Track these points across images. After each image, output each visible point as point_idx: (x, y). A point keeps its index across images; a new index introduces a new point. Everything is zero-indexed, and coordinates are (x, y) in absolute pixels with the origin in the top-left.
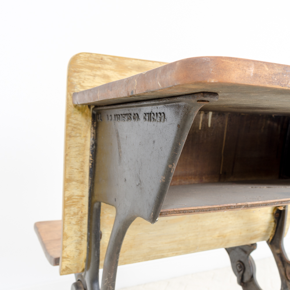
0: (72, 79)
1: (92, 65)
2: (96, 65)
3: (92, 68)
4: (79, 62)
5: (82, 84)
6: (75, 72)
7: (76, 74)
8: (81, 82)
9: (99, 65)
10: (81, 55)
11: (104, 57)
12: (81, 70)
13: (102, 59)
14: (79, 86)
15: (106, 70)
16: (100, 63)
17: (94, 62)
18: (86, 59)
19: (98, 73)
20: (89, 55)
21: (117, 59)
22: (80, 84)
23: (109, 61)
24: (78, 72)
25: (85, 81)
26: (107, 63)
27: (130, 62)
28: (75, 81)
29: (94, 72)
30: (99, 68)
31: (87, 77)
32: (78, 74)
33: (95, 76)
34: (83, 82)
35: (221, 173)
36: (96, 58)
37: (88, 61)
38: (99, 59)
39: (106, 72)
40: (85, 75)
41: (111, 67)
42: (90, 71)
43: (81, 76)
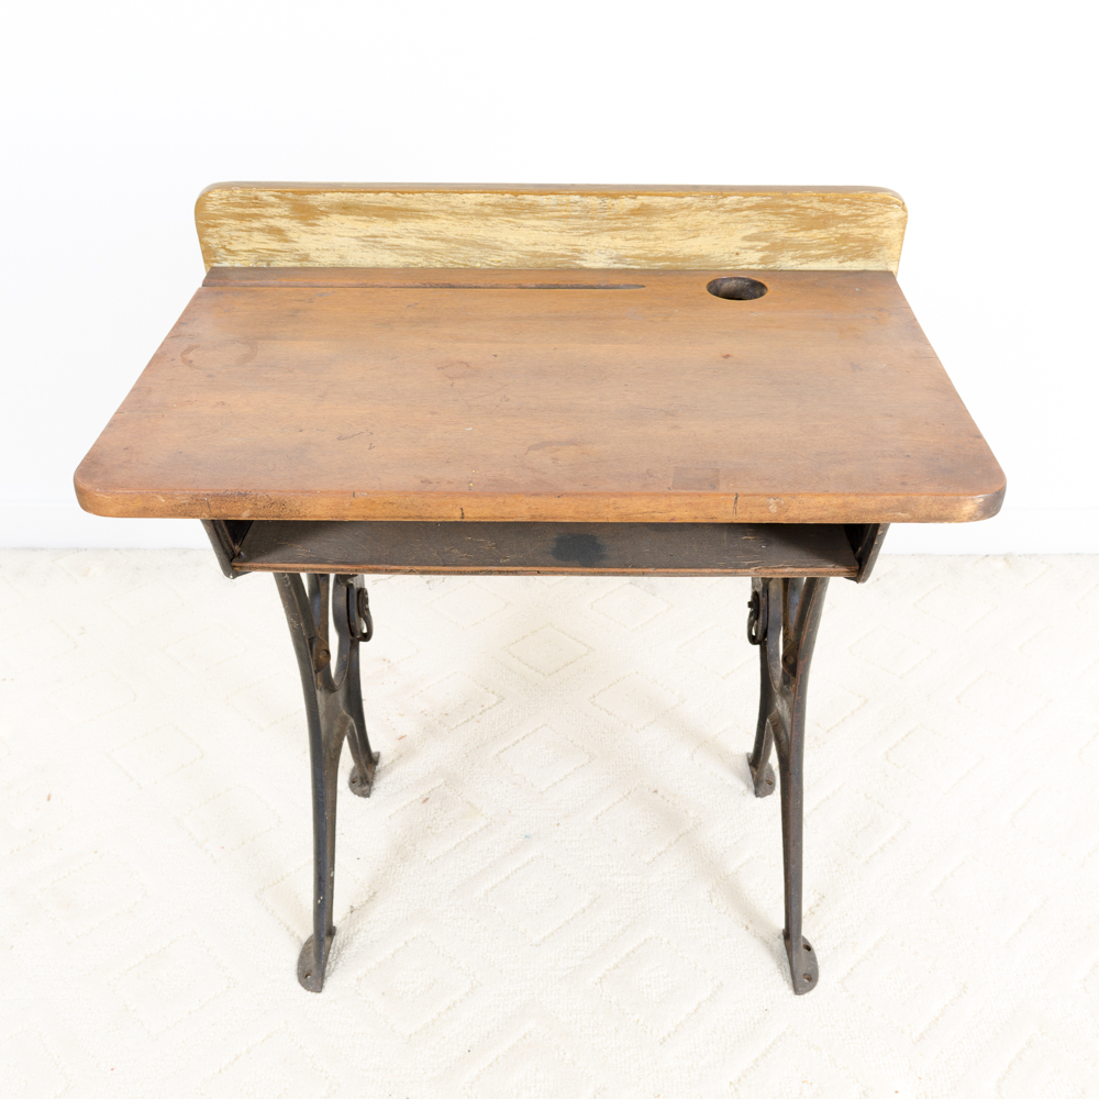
0: (206, 239)
1: (238, 210)
2: (247, 211)
3: (241, 217)
4: (210, 208)
5: (228, 247)
6: (208, 226)
7: (210, 230)
8: (226, 244)
9: (255, 210)
10: (211, 195)
11: (260, 194)
12: (218, 221)
13: (256, 198)
14: (222, 250)
15: (271, 217)
16: (255, 207)
17: (241, 205)
18: (224, 201)
19: (256, 224)
22: (224, 247)
23: (273, 199)
24: (215, 226)
25: (233, 242)
26: (272, 205)
27: (320, 197)
28: (214, 242)
29: (248, 224)
30: (256, 214)
31: (234, 233)
32: (216, 229)
33: (250, 230)
34: (230, 244)
36: (242, 198)
37: (229, 204)
38: (251, 199)
39: (272, 222)
40: (231, 230)
41: (280, 210)
42: (238, 222)
43: (222, 233)
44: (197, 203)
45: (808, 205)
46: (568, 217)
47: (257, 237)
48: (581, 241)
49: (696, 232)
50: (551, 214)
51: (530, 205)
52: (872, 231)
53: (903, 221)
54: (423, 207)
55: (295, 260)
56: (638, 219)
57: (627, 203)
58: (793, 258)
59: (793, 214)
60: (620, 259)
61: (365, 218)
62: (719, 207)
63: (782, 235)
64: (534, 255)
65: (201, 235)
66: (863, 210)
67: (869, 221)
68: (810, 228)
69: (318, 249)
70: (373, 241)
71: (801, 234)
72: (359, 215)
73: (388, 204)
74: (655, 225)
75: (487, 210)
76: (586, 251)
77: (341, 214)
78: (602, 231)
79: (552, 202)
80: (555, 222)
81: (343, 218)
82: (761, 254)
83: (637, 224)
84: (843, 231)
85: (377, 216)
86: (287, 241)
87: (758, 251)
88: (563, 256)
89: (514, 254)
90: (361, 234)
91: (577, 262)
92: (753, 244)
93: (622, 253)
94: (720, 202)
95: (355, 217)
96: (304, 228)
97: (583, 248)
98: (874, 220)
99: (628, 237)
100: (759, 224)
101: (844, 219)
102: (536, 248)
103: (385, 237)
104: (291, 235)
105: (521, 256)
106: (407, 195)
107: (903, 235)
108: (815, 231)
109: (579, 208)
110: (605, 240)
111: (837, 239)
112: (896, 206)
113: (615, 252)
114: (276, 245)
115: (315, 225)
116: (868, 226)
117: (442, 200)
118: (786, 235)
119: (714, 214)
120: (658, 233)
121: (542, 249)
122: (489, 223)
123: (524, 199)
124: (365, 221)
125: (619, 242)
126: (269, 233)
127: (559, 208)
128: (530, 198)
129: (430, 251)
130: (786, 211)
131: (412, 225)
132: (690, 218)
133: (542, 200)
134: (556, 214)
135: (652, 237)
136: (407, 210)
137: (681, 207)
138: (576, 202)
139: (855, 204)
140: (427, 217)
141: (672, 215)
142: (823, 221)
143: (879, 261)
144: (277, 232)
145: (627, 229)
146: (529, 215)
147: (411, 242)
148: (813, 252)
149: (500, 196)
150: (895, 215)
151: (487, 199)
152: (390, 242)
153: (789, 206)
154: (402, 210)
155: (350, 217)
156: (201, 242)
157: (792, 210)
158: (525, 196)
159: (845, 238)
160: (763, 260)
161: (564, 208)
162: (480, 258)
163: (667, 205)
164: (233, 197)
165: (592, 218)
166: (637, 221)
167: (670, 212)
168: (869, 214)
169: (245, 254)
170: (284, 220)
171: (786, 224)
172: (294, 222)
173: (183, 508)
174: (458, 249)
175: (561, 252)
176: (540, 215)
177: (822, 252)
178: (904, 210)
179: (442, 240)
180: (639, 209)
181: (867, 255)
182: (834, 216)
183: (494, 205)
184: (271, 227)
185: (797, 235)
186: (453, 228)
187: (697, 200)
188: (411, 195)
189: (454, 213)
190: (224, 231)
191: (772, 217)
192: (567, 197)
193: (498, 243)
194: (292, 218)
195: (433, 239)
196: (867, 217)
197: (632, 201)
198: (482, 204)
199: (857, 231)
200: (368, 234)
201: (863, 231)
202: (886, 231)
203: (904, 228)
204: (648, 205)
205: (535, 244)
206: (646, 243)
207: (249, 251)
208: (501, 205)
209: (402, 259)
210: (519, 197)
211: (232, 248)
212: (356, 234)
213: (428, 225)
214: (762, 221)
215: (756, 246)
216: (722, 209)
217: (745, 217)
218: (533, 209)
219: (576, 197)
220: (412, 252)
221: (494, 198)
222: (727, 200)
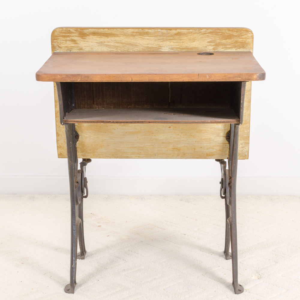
0: (53, 43)
1: (64, 34)
2: (66, 35)
3: (64, 37)
4: (56, 34)
6: (54, 39)
7: (55, 40)
8: (59, 45)
10: (57, 30)
11: (70, 29)
12: (58, 38)
14: (57, 47)
15: (73, 37)
16: (69, 33)
17: (65, 33)
18: (60, 32)
19: (68, 39)
20: (61, 29)
21: (79, 30)
22: (58, 46)
23: (74, 31)
25: (61, 44)
26: (73, 33)
27: (87, 30)
28: (55, 44)
29: (66, 39)
30: (69, 36)
31: (62, 42)
32: (56, 40)
33: (66, 40)
34: (60, 45)
35: (170, 102)
36: (65, 31)
37: (61, 33)
38: (68, 31)
39: (73, 38)
40: (61, 40)
41: (75, 34)
42: (63, 38)
43: (58, 41)
44: (52, 32)
45: (225, 32)
46: (157, 36)
47: (68, 42)
48: (161, 43)
49: (194, 40)
50: (152, 35)
51: (147, 32)
52: (244, 40)
53: (252, 37)
54: (116, 33)
55: (78, 50)
56: (177, 36)
57: (174, 32)
58: (222, 48)
59: (221, 35)
60: (172, 49)
61: (100, 36)
62: (200, 32)
63: (219, 41)
64: (148, 48)
65: (52, 42)
66: (241, 34)
67: (243, 37)
68: (226, 39)
69: (85, 46)
70: (101, 44)
71: (224, 41)
72: (98, 36)
73: (107, 32)
74: (182, 38)
75: (134, 34)
76: (163, 46)
77: (93, 35)
78: (167, 40)
79: (153, 31)
80: (154, 38)
81: (93, 36)
82: (213, 47)
83: (177, 38)
84: (235, 40)
85: (103, 36)
86: (76, 44)
87: (212, 46)
88: (156, 48)
89: (142, 47)
90: (98, 41)
91: (160, 50)
92: (210, 44)
93: (173, 47)
94: (200, 31)
95: (97, 36)
96: (82, 40)
97: (161, 45)
98: (244, 36)
99: (175, 42)
100: (211, 38)
101: (236, 36)
102: (148, 46)
103: (105, 42)
104: (78, 42)
105: (144, 48)
106: (112, 30)
107: (253, 41)
108: (228, 40)
109: (160, 33)
110: (168, 43)
111: (234, 42)
112: (250, 32)
113: (171, 46)
114: (73, 45)
115: (85, 39)
116: (243, 38)
117: (122, 31)
118: (220, 41)
119: (199, 35)
120: (183, 40)
121: (150, 46)
122: (135, 38)
123: (145, 31)
124: (99, 37)
125: (172, 43)
126: (72, 41)
127: (155, 33)
128: (147, 30)
129: (117, 46)
130: (219, 34)
131: (113, 39)
132: (192, 36)
133: (150, 31)
134: (154, 35)
135: (181, 42)
136: (112, 34)
137: (189, 33)
138: (160, 31)
139: (238, 32)
140: (117, 36)
141: (187, 35)
142: (230, 37)
143: (247, 49)
144: (74, 41)
145: (174, 39)
146: (146, 36)
147: (112, 44)
148: (228, 46)
149: (138, 30)
150: (250, 35)
151: (134, 31)
152: (106, 44)
153: (220, 32)
154: (110, 34)
155: (95, 36)
156: (52, 44)
157: (221, 33)
158: (145, 30)
159: (237, 42)
160: (214, 49)
161: (156, 33)
162: (132, 49)
163: (185, 32)
164: (63, 30)
165: (164, 36)
166: (177, 37)
167: (186, 34)
168: (242, 34)
169: (64, 48)
170: (76, 37)
171: (219, 38)
172: (79, 38)
174: (126, 46)
175: (155, 47)
176: (149, 35)
177: (230, 46)
178: (252, 33)
179: (121, 43)
180: (177, 33)
181: (243, 47)
182: (233, 35)
183: (136, 33)
184: (73, 39)
185: (223, 41)
186: (124, 40)
187: (194, 31)
188: (113, 30)
189: (125, 35)
190: (59, 41)
191: (215, 36)
192: (157, 30)
193: (137, 44)
194: (79, 37)
195: (119, 43)
196: (242, 36)
197: (175, 31)
198: (133, 32)
199: (240, 40)
200: (100, 41)
201: (241, 40)
202: (248, 40)
203: (253, 39)
204: (180, 32)
205: (148, 44)
206: (180, 44)
207: (65, 47)
208: (138, 32)
209: (109, 49)
210: (144, 30)
211: (60, 46)
212: (97, 42)
213: (117, 39)
214: (212, 37)
215: (211, 45)
216: (201, 33)
217: (207, 35)
218: (147, 34)
219: (160, 30)
220: (112, 47)
221: (136, 30)
222: (202, 31)
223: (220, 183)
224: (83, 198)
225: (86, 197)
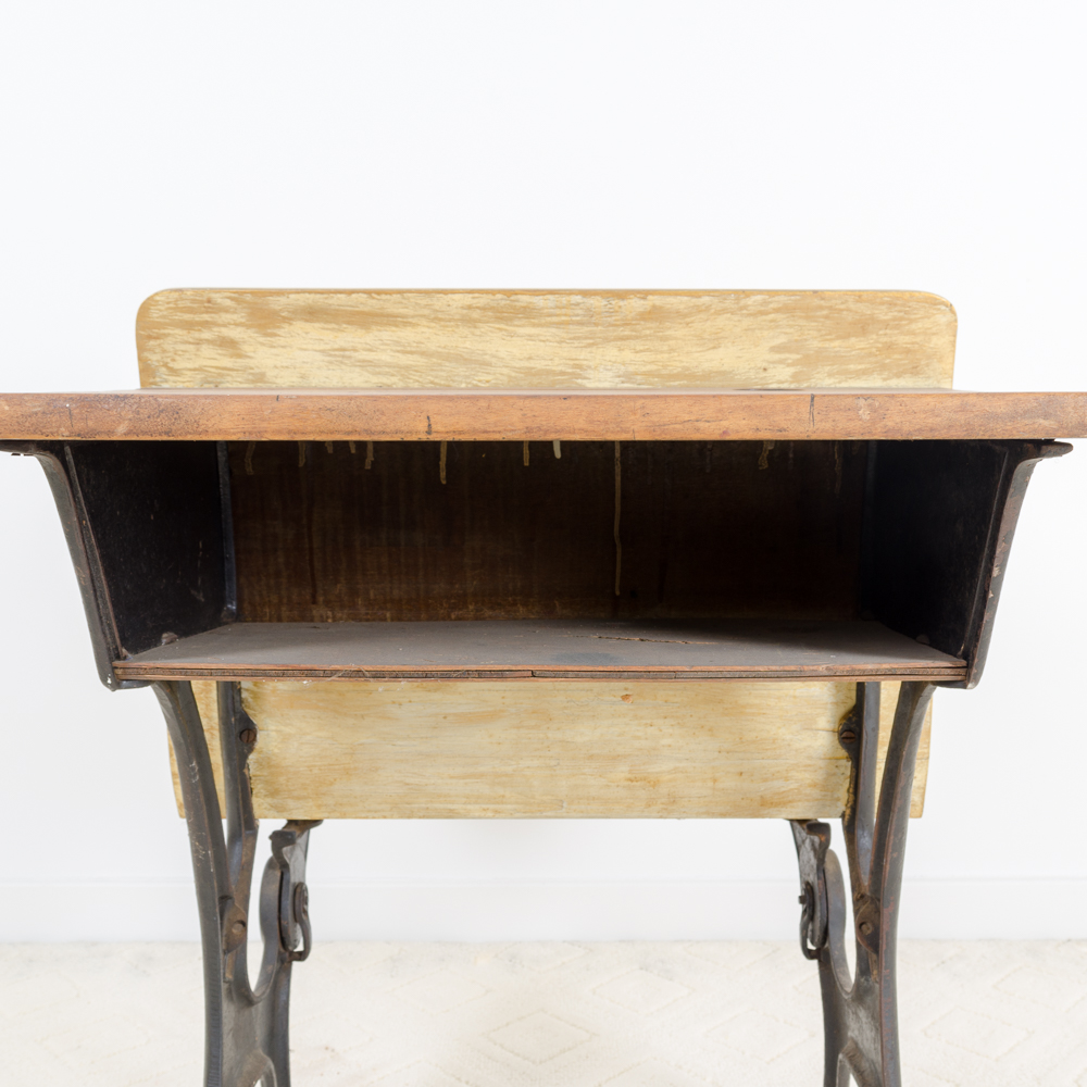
0: (146, 354)
1: (187, 317)
2: (198, 318)
3: (189, 326)
4: (155, 314)
5: (171, 365)
6: (150, 337)
7: (152, 343)
8: (169, 360)
9: (206, 317)
10: (158, 298)
11: (213, 295)
12: (162, 331)
13: (209, 301)
14: (164, 369)
15: (224, 326)
16: (207, 312)
17: (191, 310)
18: (171, 305)
19: (206, 335)
20: (176, 295)
21: (248, 298)
22: (166, 365)
23: (228, 303)
24: (157, 338)
25: (177, 358)
26: (226, 310)
27: (283, 300)
28: (154, 358)
29: (197, 335)
30: (207, 322)
31: (183, 347)
32: (158, 342)
33: (199, 342)
34: (174, 360)
35: (618, 593)
36: (193, 301)
37: (177, 309)
38: (202, 302)
39: (226, 332)
40: (176, 343)
41: (235, 317)
42: (185, 332)
43: (166, 347)
44: (141, 309)
45: (842, 307)
46: (568, 323)
47: (207, 351)
48: (583, 354)
49: (716, 342)
50: (549, 319)
51: (525, 308)
52: (918, 339)
53: (952, 327)
54: (402, 311)
55: (248, 381)
56: (649, 325)
57: (637, 305)
58: (830, 375)
59: (827, 317)
60: (629, 377)
61: (334, 326)
62: (741, 309)
63: (816, 344)
64: (529, 372)
65: (141, 348)
66: (906, 312)
67: (913, 326)
68: (847, 336)
69: (276, 367)
70: (341, 356)
71: (837, 343)
72: (327, 322)
73: (362, 308)
74: (668, 333)
75: (476, 315)
76: (589, 367)
77: (307, 321)
78: (607, 340)
79: (550, 304)
80: (554, 330)
81: (308, 326)
82: (792, 370)
83: (648, 332)
84: (885, 339)
85: (348, 323)
86: (240, 356)
87: (789, 365)
88: (562, 373)
89: (505, 371)
90: (328, 347)
91: (579, 381)
92: (783, 356)
93: (631, 369)
94: (743, 302)
95: (322, 325)
96: (262, 339)
97: (585, 363)
98: (920, 325)
99: (638, 348)
100: (788, 330)
101: (886, 325)
102: (531, 364)
103: (355, 350)
104: (246, 348)
105: (513, 374)
106: (384, 297)
107: (953, 344)
108: (853, 340)
109: (580, 312)
110: (611, 352)
111: (879, 350)
112: (943, 308)
113: (622, 367)
114: (227, 362)
115: (275, 335)
116: (913, 333)
117: (424, 302)
118: (820, 345)
119: (736, 318)
120: (672, 342)
121: (538, 365)
122: (477, 332)
123: (517, 301)
124: (332, 330)
125: (628, 355)
126: (220, 346)
127: (558, 311)
128: (525, 299)
129: (407, 368)
130: (819, 313)
131: (388, 334)
132: (709, 323)
133: (539, 301)
134: (555, 319)
135: (665, 348)
136: (383, 315)
137: (699, 310)
138: (578, 304)
139: (895, 305)
140: (406, 324)
141: (688, 320)
142: (863, 326)
143: (929, 377)
144: (228, 345)
145: (637, 338)
146: (523, 321)
147: (385, 357)
148: (852, 367)
149: (491, 296)
150: (942, 319)
151: (475, 301)
152: (361, 357)
153: (821, 308)
154: (377, 315)
155: (317, 325)
156: (140, 359)
157: (825, 312)
158: (519, 296)
159: (890, 347)
160: (795, 377)
161: (564, 311)
162: (467, 377)
163: (682, 307)
164: (182, 299)
165: (596, 325)
166: (647, 328)
167: (685, 316)
168: (913, 317)
169: (189, 373)
170: (239, 329)
171: (820, 330)
172: (251, 332)
173: (34, 420)
174: (440, 365)
175: (560, 368)
176: (536, 321)
177: (862, 366)
178: (953, 312)
179: (423, 354)
180: (650, 312)
181: (915, 370)
182: (873, 320)
183: (483, 309)
184: (224, 338)
185: (832, 344)
186: (436, 339)
187: (716, 300)
188: (388, 297)
189: (436, 320)
190: (168, 344)
191: (802, 322)
192: (568, 298)
193: (487, 357)
194: (248, 327)
195: (411, 353)
196: (911, 321)
197: (642, 302)
198: (470, 307)
199: (903, 340)
200: (336, 346)
201: (907, 339)
202: (935, 339)
203: (955, 336)
204: (661, 307)
205: (530, 358)
206: (659, 357)
207: (195, 370)
208: (492, 308)
209: (375, 380)
210: (513, 298)
211: (175, 365)
212: (322, 347)
213: (407, 335)
214: (791, 326)
215: (786, 359)
216: (745, 312)
217: (772, 321)
218: (528, 313)
219: (578, 298)
220: (387, 370)
221: (483, 300)
222: (750, 301)
223: (802, 900)
224: (290, 963)
225: (302, 956)
